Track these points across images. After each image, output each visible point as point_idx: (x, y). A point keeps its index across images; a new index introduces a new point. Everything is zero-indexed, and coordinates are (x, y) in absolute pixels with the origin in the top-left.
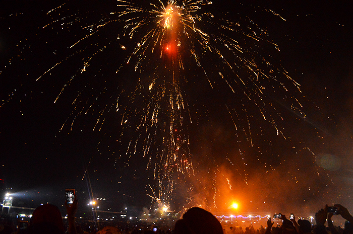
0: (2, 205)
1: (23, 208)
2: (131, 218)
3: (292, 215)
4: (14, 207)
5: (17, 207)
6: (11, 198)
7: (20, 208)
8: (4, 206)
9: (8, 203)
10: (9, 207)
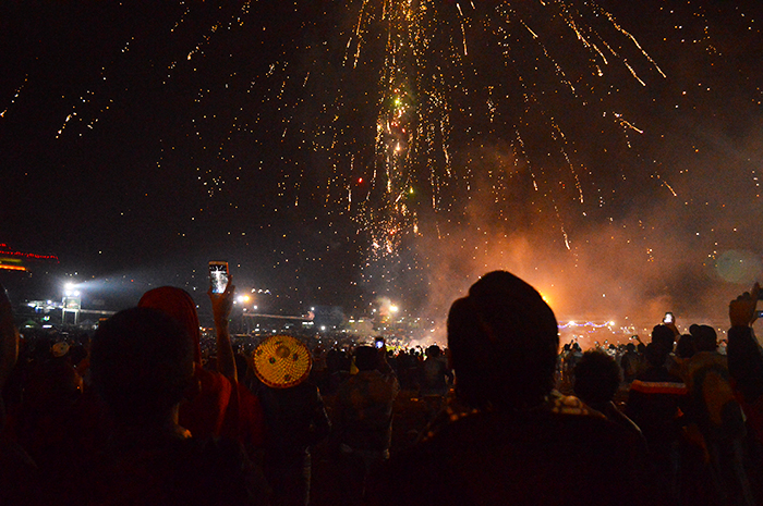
0: (61, 307)
1: (104, 313)
2: (323, 328)
3: (668, 316)
4: (85, 311)
5: (91, 312)
6: (77, 293)
7: (97, 312)
8: (64, 310)
9: (72, 304)
10: (76, 311)
